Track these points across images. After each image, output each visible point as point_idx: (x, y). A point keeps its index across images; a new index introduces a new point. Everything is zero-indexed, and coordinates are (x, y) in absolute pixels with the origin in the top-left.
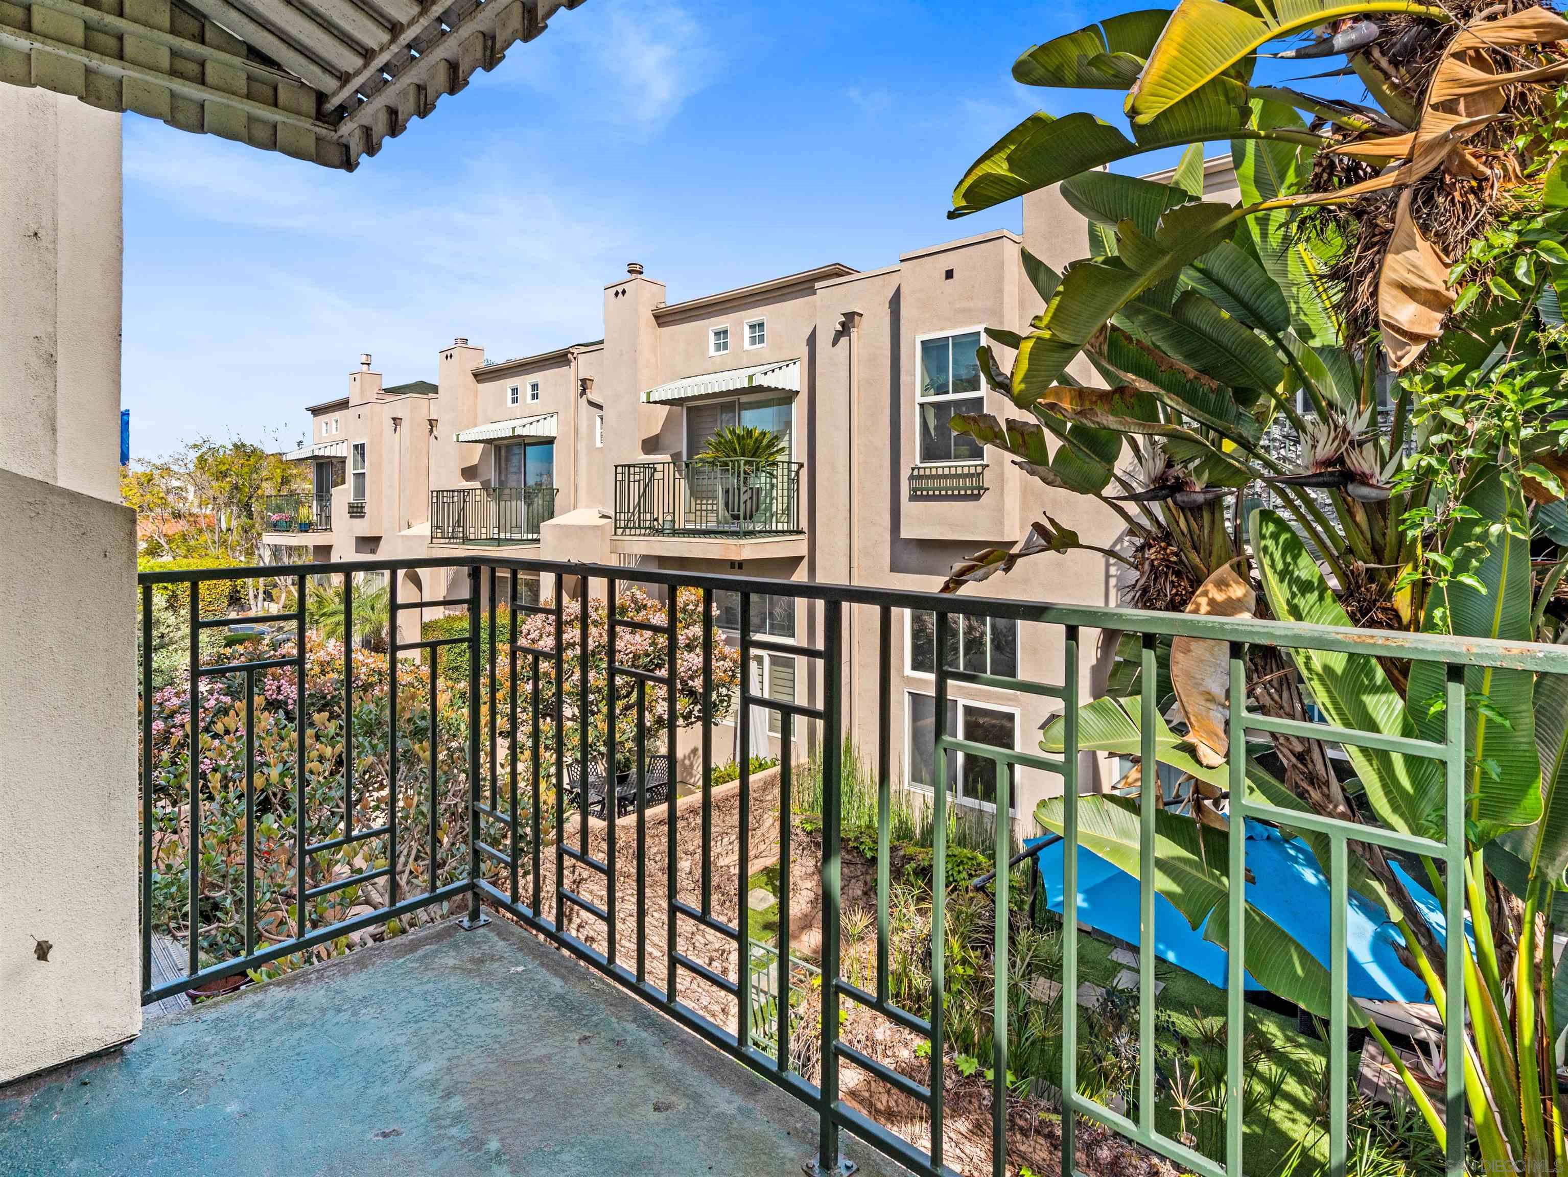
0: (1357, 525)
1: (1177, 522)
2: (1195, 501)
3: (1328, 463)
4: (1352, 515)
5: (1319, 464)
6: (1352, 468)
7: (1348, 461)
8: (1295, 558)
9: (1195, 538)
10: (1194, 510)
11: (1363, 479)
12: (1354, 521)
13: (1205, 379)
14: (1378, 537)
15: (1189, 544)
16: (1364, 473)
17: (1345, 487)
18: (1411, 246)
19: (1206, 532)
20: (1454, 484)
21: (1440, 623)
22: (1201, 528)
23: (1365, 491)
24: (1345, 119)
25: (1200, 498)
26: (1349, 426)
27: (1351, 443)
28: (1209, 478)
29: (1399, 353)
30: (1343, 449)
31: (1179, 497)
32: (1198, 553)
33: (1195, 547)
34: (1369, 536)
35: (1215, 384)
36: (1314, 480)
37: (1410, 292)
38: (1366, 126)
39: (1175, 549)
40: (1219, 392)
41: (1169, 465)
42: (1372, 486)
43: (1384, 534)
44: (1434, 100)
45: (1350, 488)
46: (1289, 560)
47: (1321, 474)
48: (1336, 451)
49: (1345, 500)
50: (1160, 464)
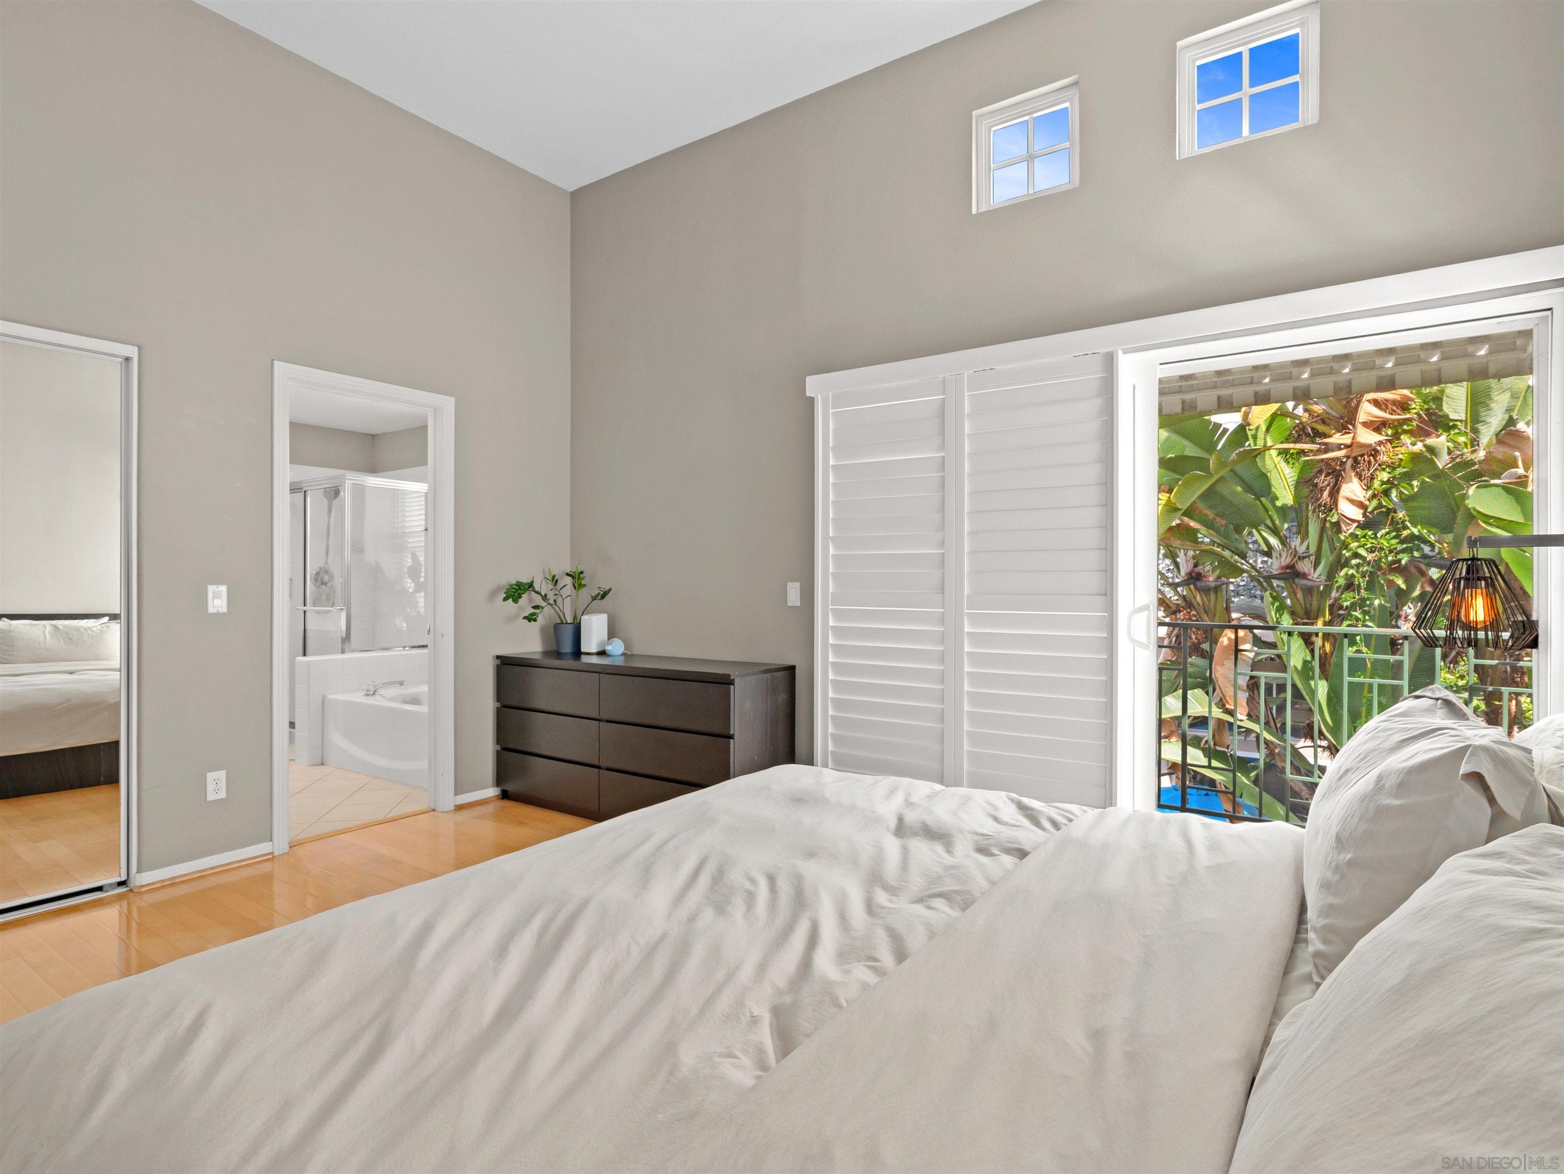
0: (1298, 599)
1: (1195, 598)
2: (1209, 586)
3: (1287, 567)
4: (1295, 595)
5: (1282, 568)
6: (1299, 570)
7: (1297, 566)
8: (1281, 615)
9: (1206, 606)
10: (1206, 591)
11: (1304, 576)
12: (1296, 597)
13: (1218, 519)
14: (1308, 606)
15: (1202, 611)
16: (1305, 573)
17: (1293, 580)
18: (1351, 481)
19: (1212, 603)
20: (1364, 582)
21: (1359, 642)
22: (1209, 601)
23: (1305, 582)
24: (1310, 406)
25: (1213, 584)
26: (1298, 549)
27: (1299, 558)
28: (1219, 573)
29: (1348, 528)
30: (1295, 560)
31: (1198, 583)
32: (1208, 615)
33: (1206, 612)
34: (1303, 605)
35: (1224, 522)
36: (1280, 576)
37: (1352, 501)
38: (1320, 412)
39: (1195, 613)
40: (1226, 526)
41: (1196, 565)
42: (1309, 580)
43: (1311, 605)
44: (1361, 420)
45: (1297, 580)
46: (1278, 616)
47: (1284, 573)
48: (1291, 562)
49: (1292, 587)
50: (1191, 565)
